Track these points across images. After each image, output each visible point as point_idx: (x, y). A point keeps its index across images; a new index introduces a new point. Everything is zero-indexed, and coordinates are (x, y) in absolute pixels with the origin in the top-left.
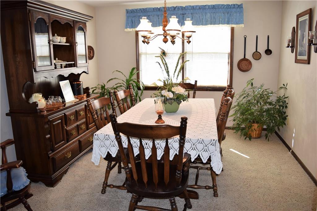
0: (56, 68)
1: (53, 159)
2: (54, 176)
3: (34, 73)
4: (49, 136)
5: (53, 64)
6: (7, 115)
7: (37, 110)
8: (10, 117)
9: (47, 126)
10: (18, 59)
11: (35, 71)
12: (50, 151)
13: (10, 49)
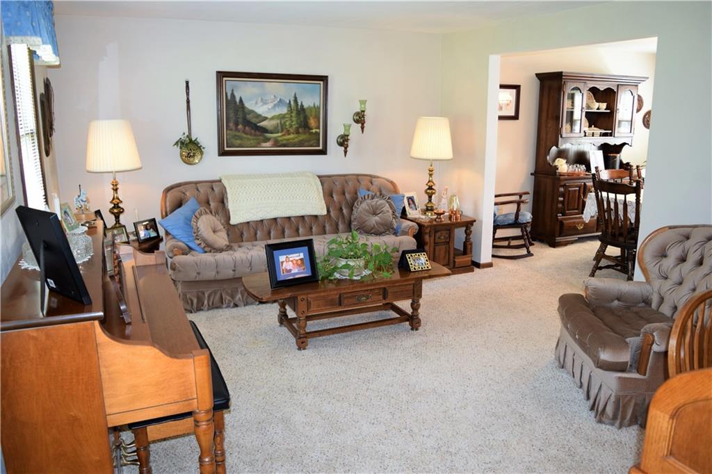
0: (585, 136)
1: (561, 223)
2: (559, 239)
3: (560, 138)
4: (562, 199)
5: (582, 132)
6: (532, 174)
7: (556, 172)
8: (533, 177)
9: (562, 189)
10: (549, 125)
11: (561, 137)
12: (561, 213)
13: (544, 114)
